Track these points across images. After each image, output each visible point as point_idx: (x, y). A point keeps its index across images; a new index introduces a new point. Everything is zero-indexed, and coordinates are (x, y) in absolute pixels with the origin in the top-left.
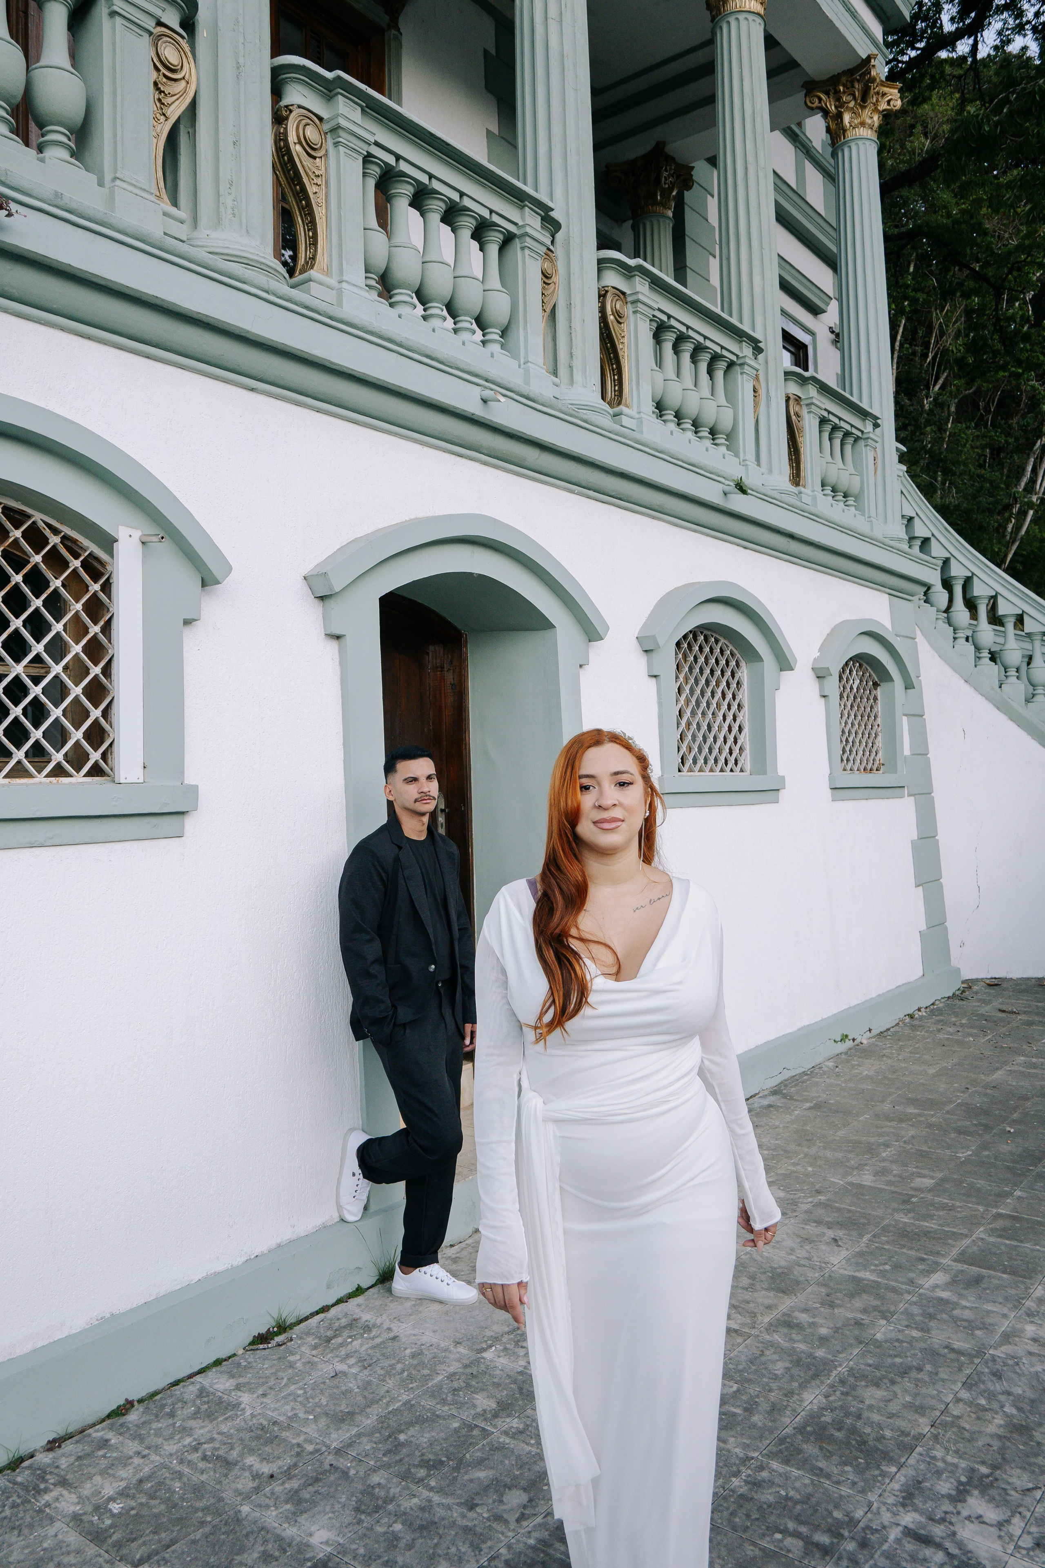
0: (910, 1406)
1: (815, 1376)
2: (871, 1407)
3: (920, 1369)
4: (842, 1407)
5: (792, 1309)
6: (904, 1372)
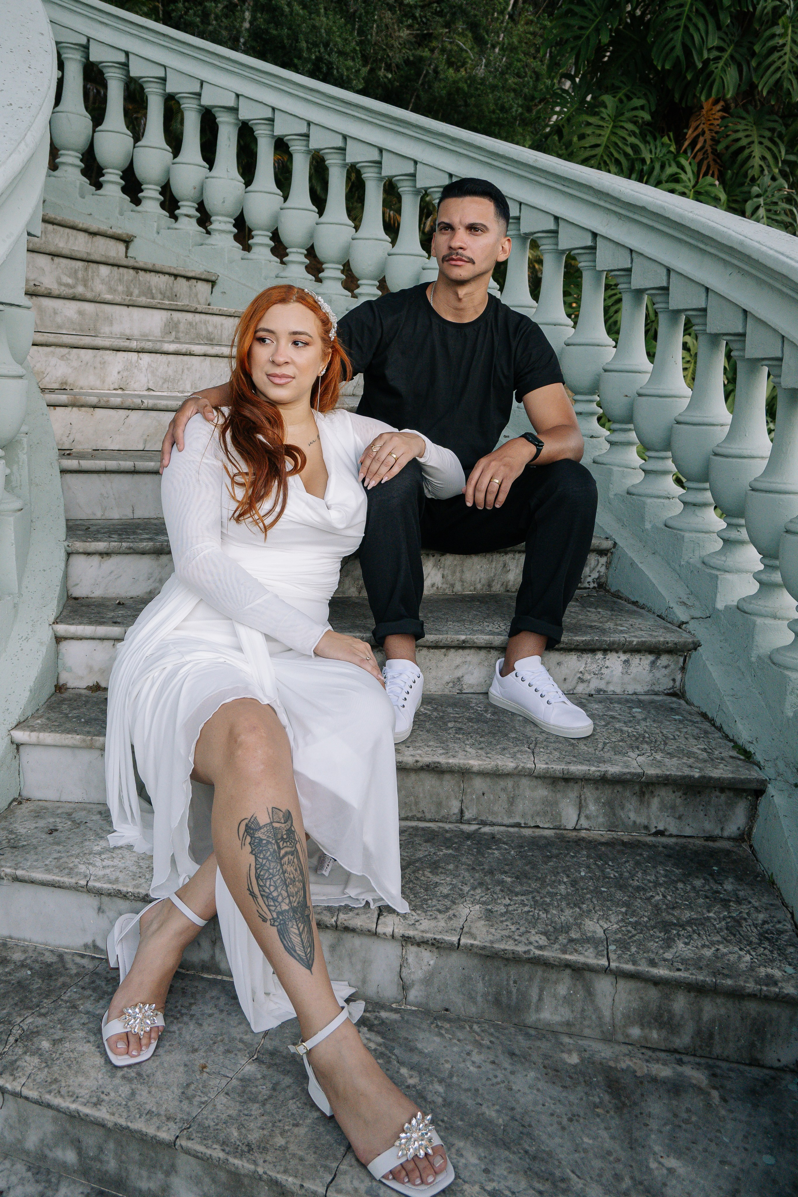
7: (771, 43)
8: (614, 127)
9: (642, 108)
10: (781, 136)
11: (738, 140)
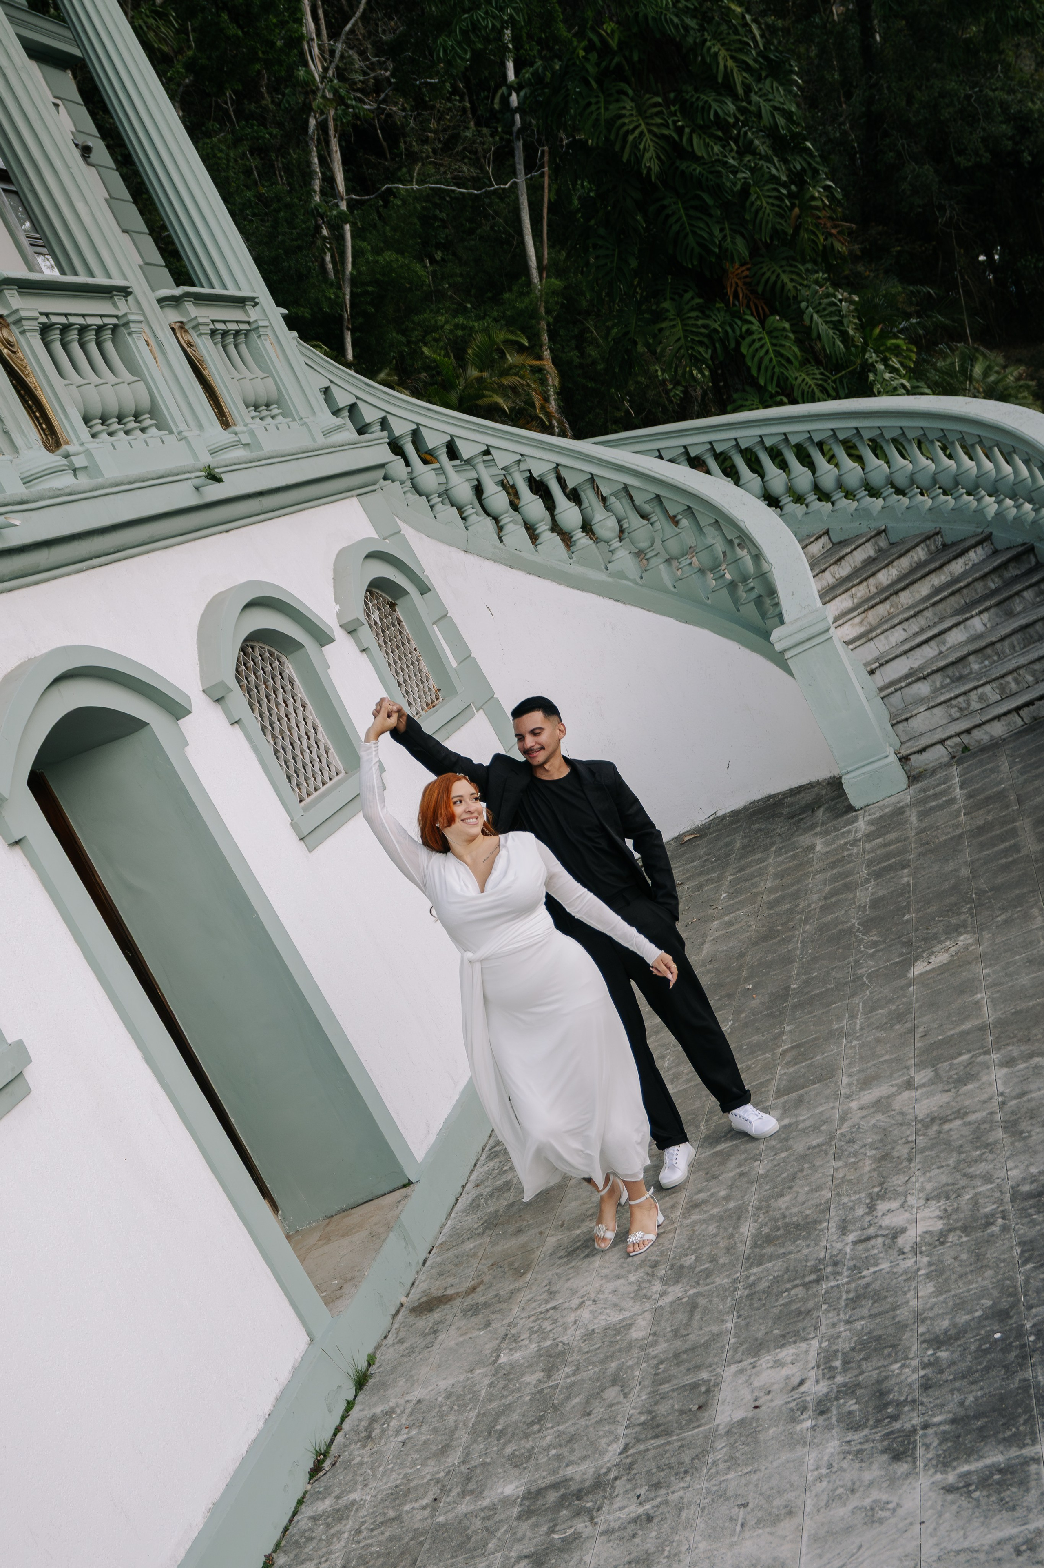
0: (812, 1191)
1: (739, 1218)
2: (787, 1208)
3: (802, 1170)
4: (770, 1220)
5: (690, 1197)
6: (794, 1178)
7: (754, 209)
8: (682, 320)
9: (692, 298)
10: (794, 259)
11: (768, 279)
